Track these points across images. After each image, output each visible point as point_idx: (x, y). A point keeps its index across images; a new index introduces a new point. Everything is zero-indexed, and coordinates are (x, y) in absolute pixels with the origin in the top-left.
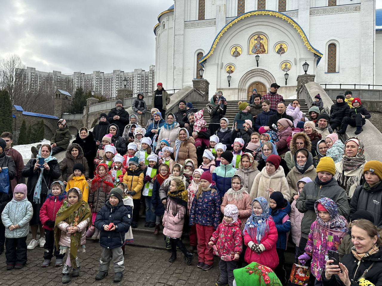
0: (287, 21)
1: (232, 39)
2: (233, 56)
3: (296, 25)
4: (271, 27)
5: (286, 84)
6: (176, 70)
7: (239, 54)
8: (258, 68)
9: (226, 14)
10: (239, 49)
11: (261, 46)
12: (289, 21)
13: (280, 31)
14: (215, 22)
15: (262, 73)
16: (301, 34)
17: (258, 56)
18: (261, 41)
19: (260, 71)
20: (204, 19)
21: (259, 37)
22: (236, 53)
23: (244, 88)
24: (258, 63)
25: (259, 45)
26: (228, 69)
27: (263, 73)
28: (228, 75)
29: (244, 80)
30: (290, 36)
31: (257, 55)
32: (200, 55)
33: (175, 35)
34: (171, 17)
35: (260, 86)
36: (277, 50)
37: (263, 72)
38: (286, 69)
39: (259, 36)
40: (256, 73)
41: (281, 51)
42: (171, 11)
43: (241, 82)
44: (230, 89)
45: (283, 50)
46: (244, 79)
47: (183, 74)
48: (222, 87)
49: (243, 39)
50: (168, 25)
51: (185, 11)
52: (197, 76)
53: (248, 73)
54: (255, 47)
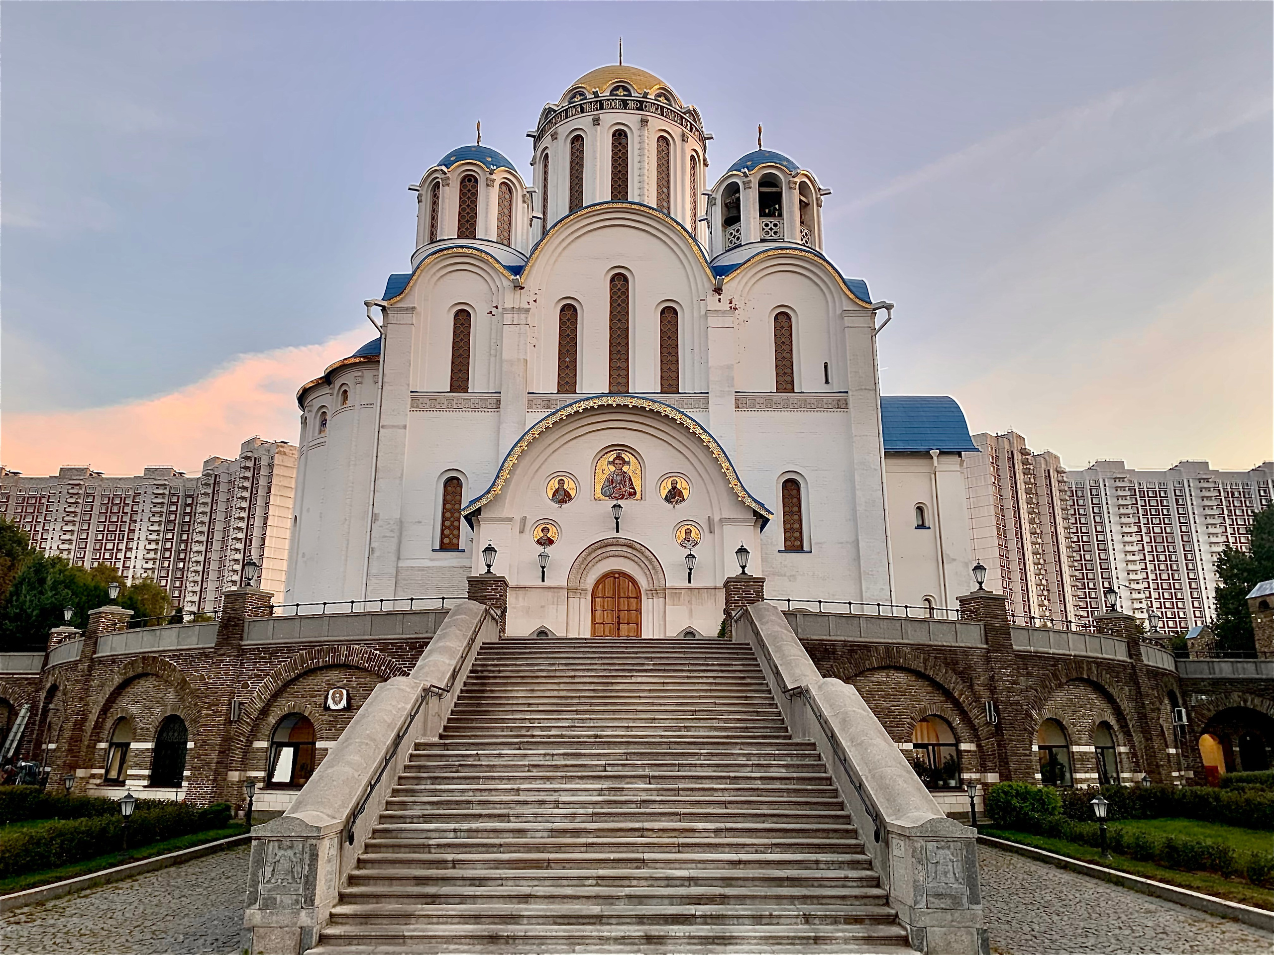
0: (688, 428)
1: (552, 458)
2: (552, 500)
3: (708, 438)
4: (648, 436)
5: (690, 582)
6: (379, 523)
7: (570, 498)
8: (618, 535)
9: (528, 383)
10: (569, 485)
11: (624, 479)
12: (693, 428)
13: (671, 448)
14: (499, 401)
15: (630, 550)
16: (722, 460)
18: (625, 468)
19: (625, 545)
20: (465, 389)
21: (619, 457)
22: (562, 493)
23: (582, 586)
24: (617, 523)
25: (619, 478)
26: (539, 534)
27: (632, 549)
28: (541, 549)
29: (583, 566)
30: (695, 462)
32: (452, 486)
33: (381, 426)
34: (368, 376)
35: (625, 582)
36: (664, 493)
37: (631, 547)
38: (689, 542)
39: (619, 454)
40: (614, 548)
41: (674, 495)
42: (370, 357)
43: (574, 571)
44: (545, 588)
45: (680, 494)
46: (582, 562)
47: (401, 534)
48: (523, 584)
49: (580, 460)
50: (360, 394)
51: (412, 362)
52: (442, 544)
53: (591, 549)
54: (610, 481)
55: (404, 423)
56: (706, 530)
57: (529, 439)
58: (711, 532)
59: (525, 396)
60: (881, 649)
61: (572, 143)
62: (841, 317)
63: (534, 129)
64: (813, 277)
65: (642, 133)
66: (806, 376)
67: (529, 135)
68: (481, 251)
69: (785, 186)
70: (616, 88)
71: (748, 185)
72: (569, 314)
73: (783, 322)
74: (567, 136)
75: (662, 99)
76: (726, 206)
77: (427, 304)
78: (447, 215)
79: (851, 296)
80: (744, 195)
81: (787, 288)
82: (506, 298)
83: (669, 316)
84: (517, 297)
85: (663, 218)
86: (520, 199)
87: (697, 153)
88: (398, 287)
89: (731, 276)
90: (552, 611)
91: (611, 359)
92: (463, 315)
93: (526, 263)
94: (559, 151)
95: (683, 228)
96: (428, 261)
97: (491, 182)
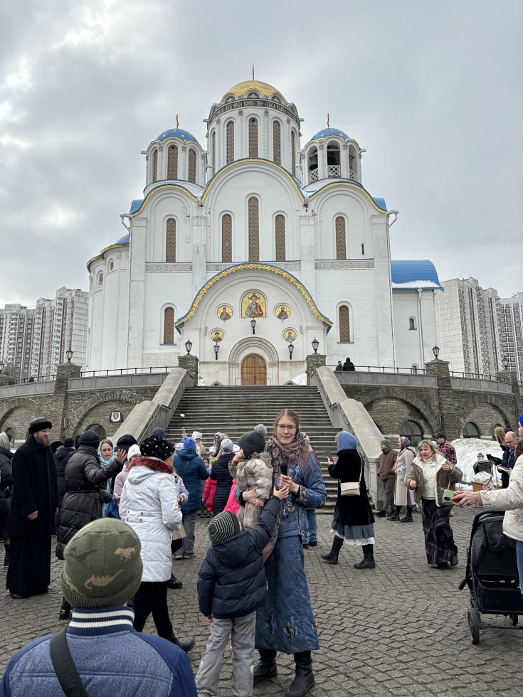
0: (290, 280)
1: (219, 297)
2: (220, 318)
3: (300, 285)
4: (269, 285)
5: (291, 358)
6: (132, 331)
7: (229, 317)
8: (255, 336)
9: (206, 257)
10: (228, 310)
11: (257, 307)
12: (292, 279)
13: (281, 290)
14: (191, 267)
16: (307, 296)
17: (255, 321)
18: (257, 301)
19: (258, 341)
20: (174, 261)
21: (254, 296)
22: (225, 315)
23: (236, 361)
24: (254, 330)
25: (254, 306)
26: (214, 336)
27: (261, 342)
28: (215, 343)
29: (237, 352)
30: (292, 296)
31: (252, 319)
32: (169, 312)
33: (131, 281)
34: (123, 254)
35: (258, 359)
36: (278, 313)
37: (261, 341)
38: (290, 339)
39: (254, 294)
40: (252, 342)
42: (124, 245)
43: (232, 354)
44: (217, 363)
45: (286, 314)
46: (236, 350)
47: (144, 337)
48: (206, 361)
49: (234, 297)
50: (120, 264)
51: (146, 247)
52: (165, 341)
53: (241, 343)
54: (250, 308)
55: (143, 279)
56: (299, 332)
57: (207, 287)
58: (302, 333)
59: (205, 264)
60: (384, 389)
61: (228, 125)
62: (372, 219)
63: (207, 118)
64: (356, 197)
65: (265, 119)
66: (352, 252)
67: (204, 121)
68: (180, 186)
69: (341, 148)
70: (251, 94)
71: (322, 147)
72: (227, 219)
73: (340, 222)
74: (226, 121)
75: (276, 99)
76: (310, 159)
77: (153, 216)
78: (161, 167)
79: (376, 207)
80: (319, 153)
81: (342, 204)
82: (194, 211)
83: (280, 220)
84: (200, 209)
85: (277, 166)
86: (200, 158)
87: (295, 130)
88: (137, 208)
89: (312, 197)
90: (221, 374)
91: (250, 243)
92: (172, 221)
93: (204, 193)
94: (221, 131)
95: (286, 171)
96: (152, 193)
97: (184, 149)
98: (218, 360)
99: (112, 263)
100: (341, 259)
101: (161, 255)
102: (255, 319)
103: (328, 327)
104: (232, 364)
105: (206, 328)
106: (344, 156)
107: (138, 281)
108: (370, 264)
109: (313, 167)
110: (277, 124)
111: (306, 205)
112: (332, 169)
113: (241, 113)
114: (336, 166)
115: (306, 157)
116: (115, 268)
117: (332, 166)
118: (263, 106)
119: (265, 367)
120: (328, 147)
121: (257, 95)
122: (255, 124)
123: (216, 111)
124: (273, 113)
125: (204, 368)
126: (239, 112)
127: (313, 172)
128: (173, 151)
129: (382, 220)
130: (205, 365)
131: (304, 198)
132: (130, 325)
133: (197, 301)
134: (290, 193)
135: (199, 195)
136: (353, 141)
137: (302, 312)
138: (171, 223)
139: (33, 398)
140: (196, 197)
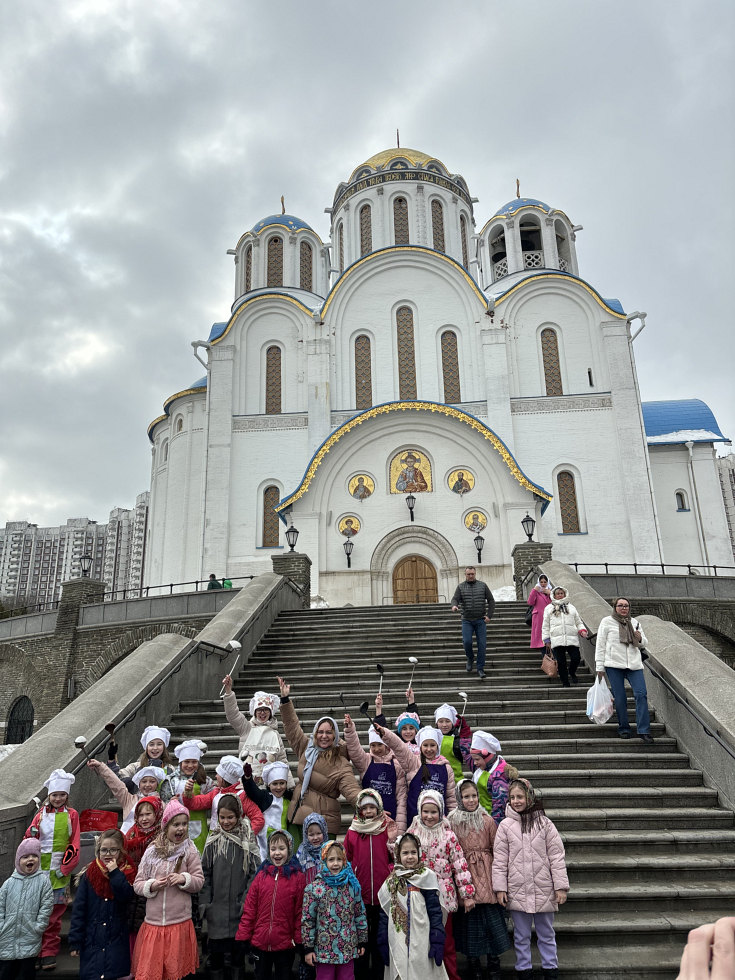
0: (470, 425)
1: (352, 460)
2: (354, 496)
3: (489, 434)
4: (436, 436)
5: (480, 561)
6: (211, 527)
7: (369, 493)
8: (414, 523)
9: (331, 403)
10: (367, 482)
11: (416, 475)
12: (474, 424)
13: (455, 444)
14: (306, 419)
15: (424, 536)
16: (502, 452)
17: (413, 498)
18: (416, 465)
19: (419, 532)
20: (278, 412)
21: (410, 456)
22: (362, 489)
23: (383, 570)
24: (412, 513)
25: (411, 474)
26: (344, 527)
27: (426, 534)
28: (345, 539)
29: (383, 553)
30: (478, 455)
31: (409, 494)
32: (271, 492)
33: (210, 446)
34: (198, 405)
35: (421, 565)
36: (452, 484)
37: (424, 533)
38: (476, 526)
39: (411, 454)
40: (410, 535)
41: (461, 487)
42: (200, 390)
43: (376, 556)
44: (351, 573)
45: (467, 484)
46: (383, 549)
47: (229, 536)
48: (332, 568)
49: (376, 460)
50: (192, 421)
51: (233, 392)
52: (264, 542)
53: (391, 536)
54: (404, 477)
55: (229, 442)
56: (492, 515)
57: (331, 443)
58: (497, 516)
59: (329, 413)
60: (669, 607)
61: (361, 212)
62: (601, 328)
63: (331, 206)
64: (574, 297)
65: (419, 198)
66: (573, 381)
67: (326, 211)
68: (287, 295)
69: (543, 224)
70: (395, 164)
71: (511, 225)
72: (363, 343)
73: (549, 336)
74: (357, 206)
75: (434, 170)
76: (493, 245)
77: (244, 343)
78: (258, 270)
79: (608, 310)
80: (508, 235)
81: (550, 308)
82: (309, 332)
83: (449, 339)
84: (318, 331)
85: (439, 256)
86: (319, 254)
87: (466, 213)
88: (220, 333)
89: (501, 300)
90: (358, 592)
91: (400, 378)
92: (275, 350)
93: (325, 303)
94: (351, 219)
95: (456, 263)
96: (243, 307)
97: (293, 240)
98: (352, 568)
99: (181, 421)
100: (555, 395)
101: (257, 402)
102: (413, 494)
103: (542, 502)
104: (375, 574)
105: (330, 515)
106: (548, 236)
107: (219, 446)
108: (605, 401)
109: (498, 256)
110: (437, 205)
111: (490, 313)
112: (529, 258)
113: (381, 192)
114: (536, 253)
115: (487, 243)
116: (183, 429)
117: (529, 253)
118: (413, 179)
119: (435, 578)
120: (521, 225)
121: (406, 165)
122: (404, 206)
123: (343, 193)
124: (431, 189)
125: (327, 583)
126: (378, 191)
127: (498, 264)
128: (276, 245)
129: (619, 330)
130: (330, 578)
131: (487, 301)
132: (207, 517)
133: (314, 468)
134: (463, 296)
135: (317, 306)
136: (561, 214)
137: (494, 479)
138: (274, 353)
139: (20, 645)
140: (311, 311)
